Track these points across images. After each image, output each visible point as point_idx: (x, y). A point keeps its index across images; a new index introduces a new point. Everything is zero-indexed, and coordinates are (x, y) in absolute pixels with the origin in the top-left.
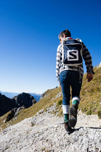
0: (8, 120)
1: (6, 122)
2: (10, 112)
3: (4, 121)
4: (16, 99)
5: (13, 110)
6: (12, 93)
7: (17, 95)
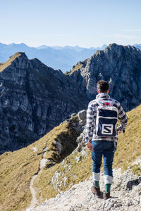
0: (56, 159)
1: (49, 166)
2: (62, 127)
3: (44, 162)
4: (85, 73)
5: (76, 121)
6: (68, 49)
7: (89, 57)
